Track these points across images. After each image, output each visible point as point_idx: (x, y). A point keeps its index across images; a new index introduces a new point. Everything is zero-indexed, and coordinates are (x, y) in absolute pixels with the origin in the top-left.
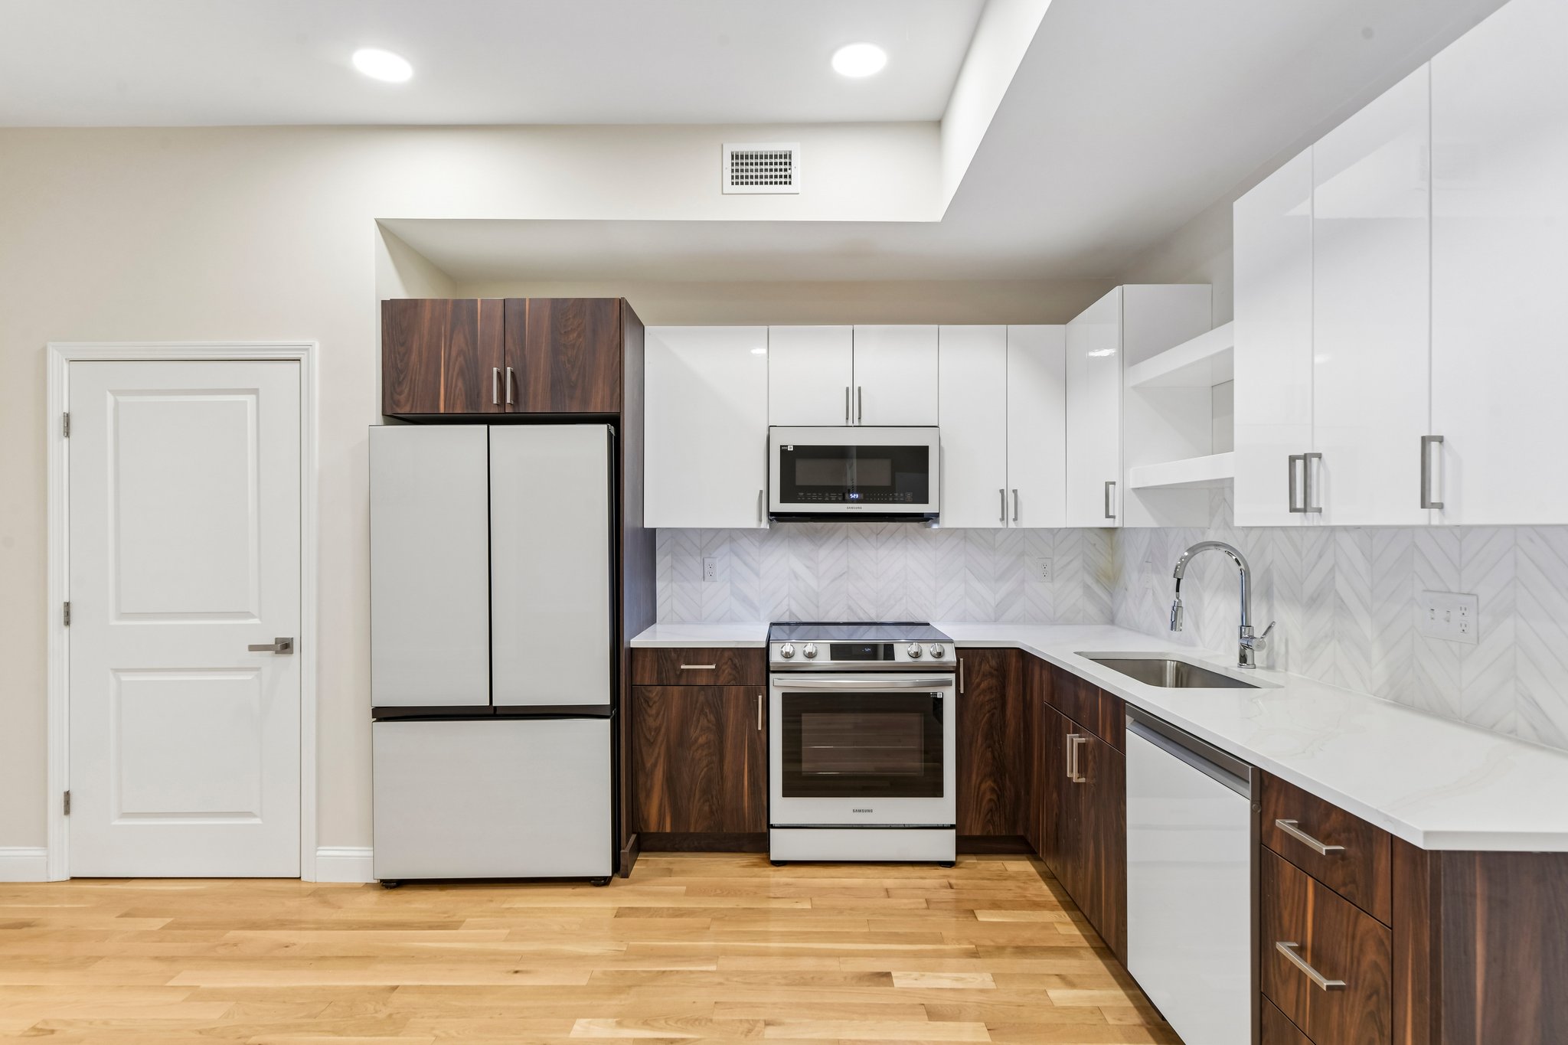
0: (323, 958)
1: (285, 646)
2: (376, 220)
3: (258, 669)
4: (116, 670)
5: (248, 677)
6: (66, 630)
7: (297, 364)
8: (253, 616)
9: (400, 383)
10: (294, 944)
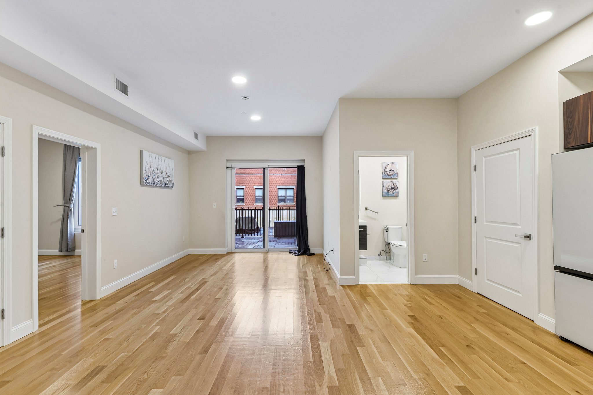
0: (514, 343)
1: (528, 237)
2: (559, 72)
3: (520, 243)
4: (486, 237)
5: (517, 245)
6: (475, 224)
7: (530, 137)
8: (519, 225)
9: (570, 134)
10: (510, 335)
